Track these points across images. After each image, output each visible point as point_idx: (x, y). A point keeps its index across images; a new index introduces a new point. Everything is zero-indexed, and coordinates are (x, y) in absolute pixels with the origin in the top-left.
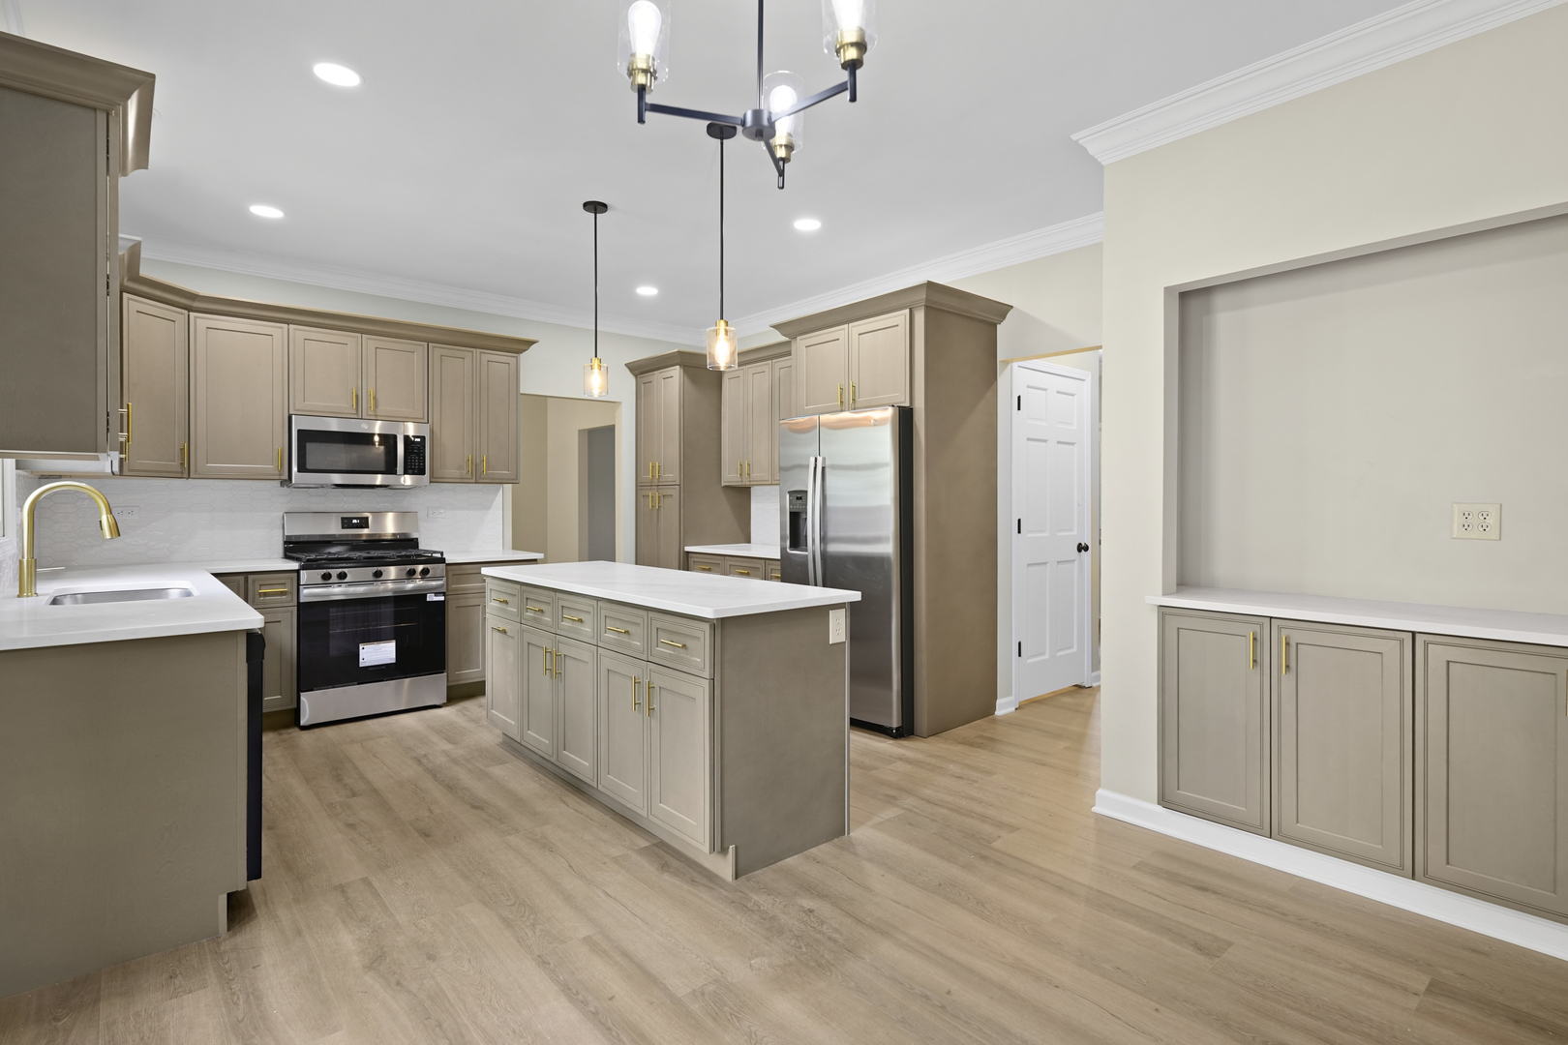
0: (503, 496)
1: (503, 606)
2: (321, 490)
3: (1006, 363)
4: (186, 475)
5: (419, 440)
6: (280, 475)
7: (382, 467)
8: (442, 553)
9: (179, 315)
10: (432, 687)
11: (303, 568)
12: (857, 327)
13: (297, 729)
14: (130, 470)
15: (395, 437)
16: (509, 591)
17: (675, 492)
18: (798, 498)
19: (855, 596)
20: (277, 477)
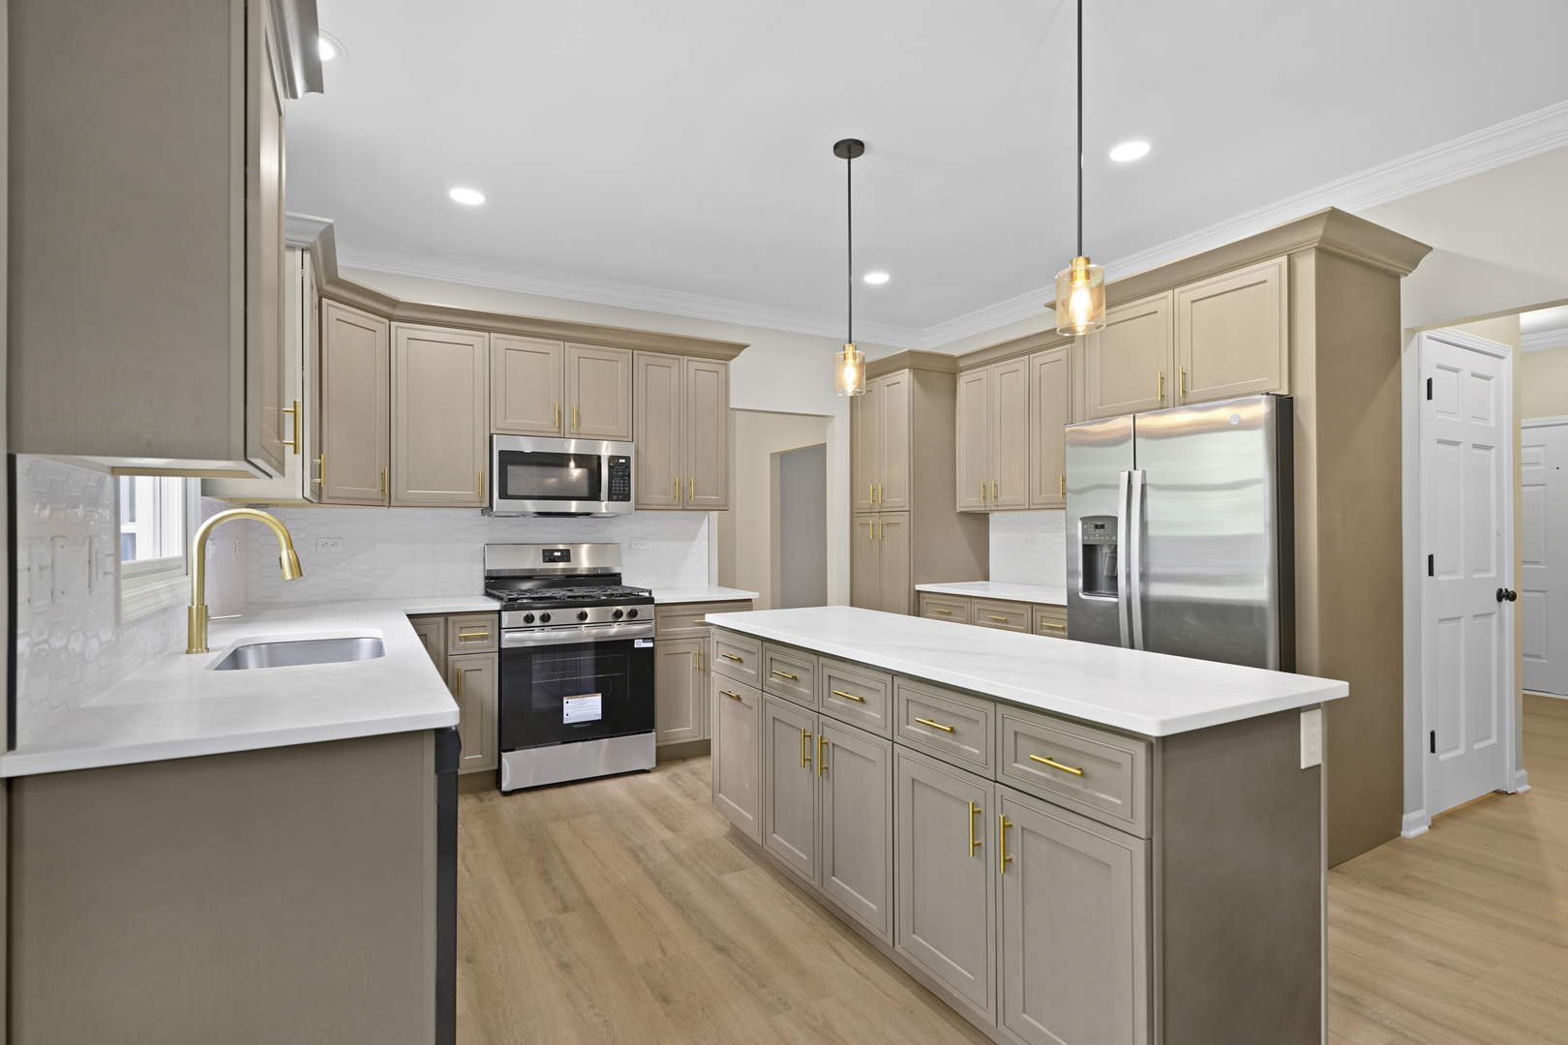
0: (708, 525)
1: (736, 665)
2: (522, 518)
3: (1413, 331)
4: (386, 503)
5: (624, 461)
6: (481, 502)
7: (585, 492)
8: (650, 592)
9: (379, 324)
10: (638, 749)
11: (505, 609)
12: (1186, 293)
13: (497, 793)
14: (330, 498)
15: (599, 457)
16: (745, 647)
17: (904, 519)
18: (1097, 527)
19: (1339, 688)
20: (478, 505)
